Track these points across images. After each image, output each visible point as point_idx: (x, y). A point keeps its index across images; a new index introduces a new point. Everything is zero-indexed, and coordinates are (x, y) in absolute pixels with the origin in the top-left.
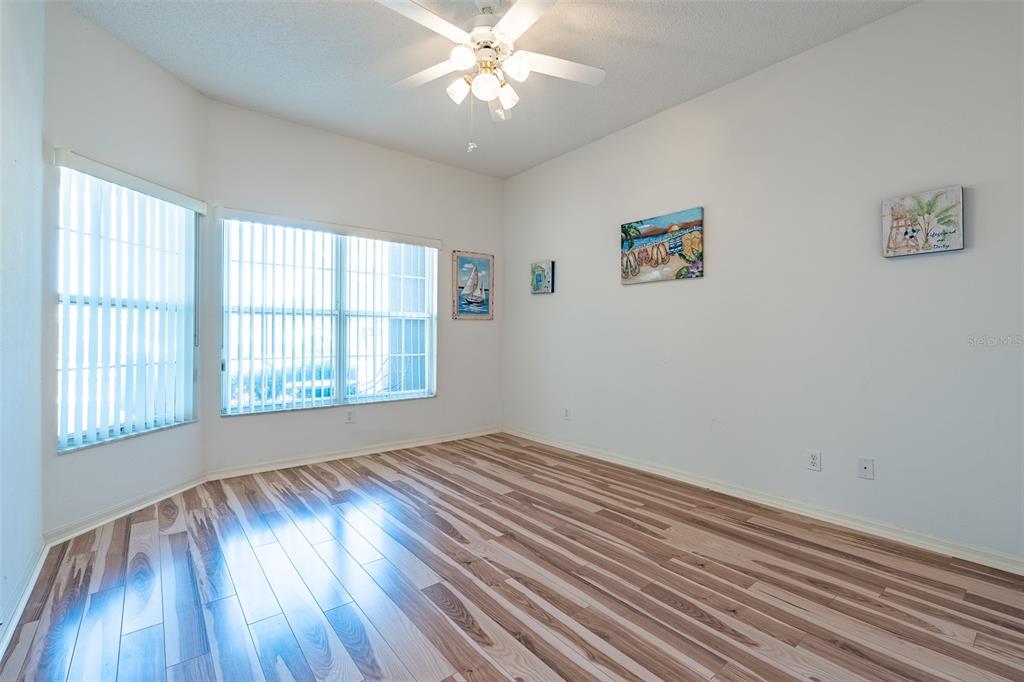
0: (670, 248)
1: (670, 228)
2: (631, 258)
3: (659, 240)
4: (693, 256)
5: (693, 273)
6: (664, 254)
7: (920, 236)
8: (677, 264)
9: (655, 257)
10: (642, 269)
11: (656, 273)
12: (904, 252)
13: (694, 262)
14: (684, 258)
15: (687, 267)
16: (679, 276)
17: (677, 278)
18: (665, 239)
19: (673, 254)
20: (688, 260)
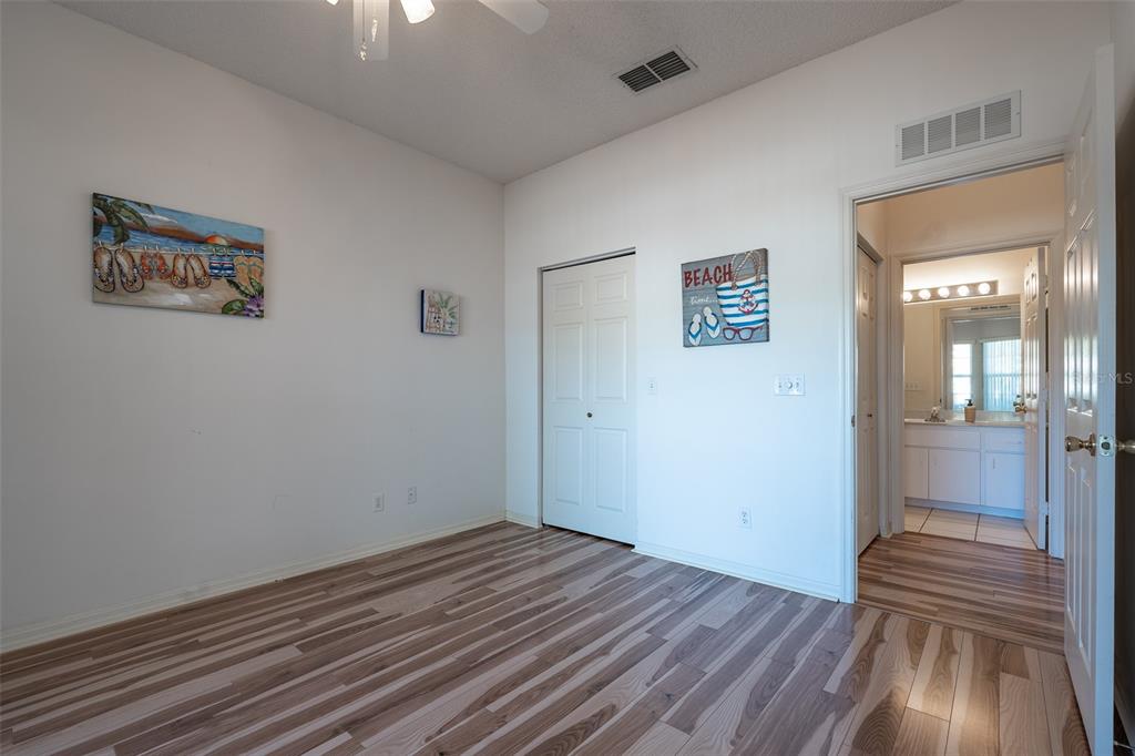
0: (212, 268)
1: (212, 237)
2: (121, 259)
3: (190, 249)
4: (252, 290)
5: (251, 310)
6: (199, 272)
7: (441, 321)
8: (221, 292)
9: (181, 271)
10: (148, 283)
11: (182, 298)
12: (434, 330)
13: (253, 297)
14: (238, 288)
15: (241, 301)
16: (227, 309)
17: (223, 312)
18: (203, 251)
19: (217, 277)
20: (242, 292)
